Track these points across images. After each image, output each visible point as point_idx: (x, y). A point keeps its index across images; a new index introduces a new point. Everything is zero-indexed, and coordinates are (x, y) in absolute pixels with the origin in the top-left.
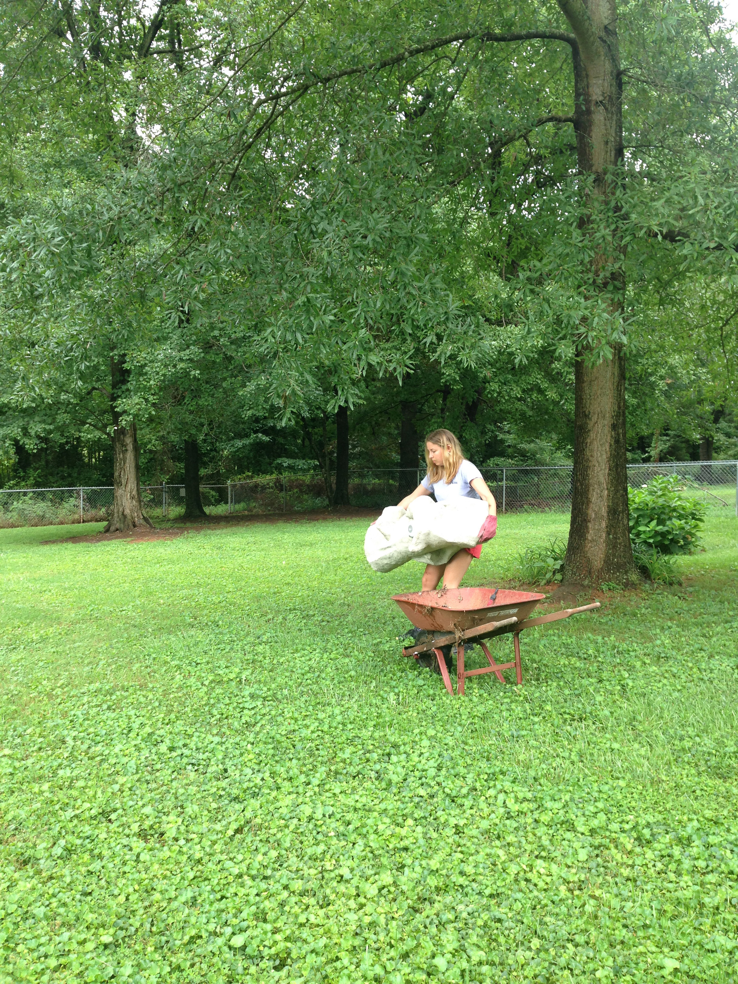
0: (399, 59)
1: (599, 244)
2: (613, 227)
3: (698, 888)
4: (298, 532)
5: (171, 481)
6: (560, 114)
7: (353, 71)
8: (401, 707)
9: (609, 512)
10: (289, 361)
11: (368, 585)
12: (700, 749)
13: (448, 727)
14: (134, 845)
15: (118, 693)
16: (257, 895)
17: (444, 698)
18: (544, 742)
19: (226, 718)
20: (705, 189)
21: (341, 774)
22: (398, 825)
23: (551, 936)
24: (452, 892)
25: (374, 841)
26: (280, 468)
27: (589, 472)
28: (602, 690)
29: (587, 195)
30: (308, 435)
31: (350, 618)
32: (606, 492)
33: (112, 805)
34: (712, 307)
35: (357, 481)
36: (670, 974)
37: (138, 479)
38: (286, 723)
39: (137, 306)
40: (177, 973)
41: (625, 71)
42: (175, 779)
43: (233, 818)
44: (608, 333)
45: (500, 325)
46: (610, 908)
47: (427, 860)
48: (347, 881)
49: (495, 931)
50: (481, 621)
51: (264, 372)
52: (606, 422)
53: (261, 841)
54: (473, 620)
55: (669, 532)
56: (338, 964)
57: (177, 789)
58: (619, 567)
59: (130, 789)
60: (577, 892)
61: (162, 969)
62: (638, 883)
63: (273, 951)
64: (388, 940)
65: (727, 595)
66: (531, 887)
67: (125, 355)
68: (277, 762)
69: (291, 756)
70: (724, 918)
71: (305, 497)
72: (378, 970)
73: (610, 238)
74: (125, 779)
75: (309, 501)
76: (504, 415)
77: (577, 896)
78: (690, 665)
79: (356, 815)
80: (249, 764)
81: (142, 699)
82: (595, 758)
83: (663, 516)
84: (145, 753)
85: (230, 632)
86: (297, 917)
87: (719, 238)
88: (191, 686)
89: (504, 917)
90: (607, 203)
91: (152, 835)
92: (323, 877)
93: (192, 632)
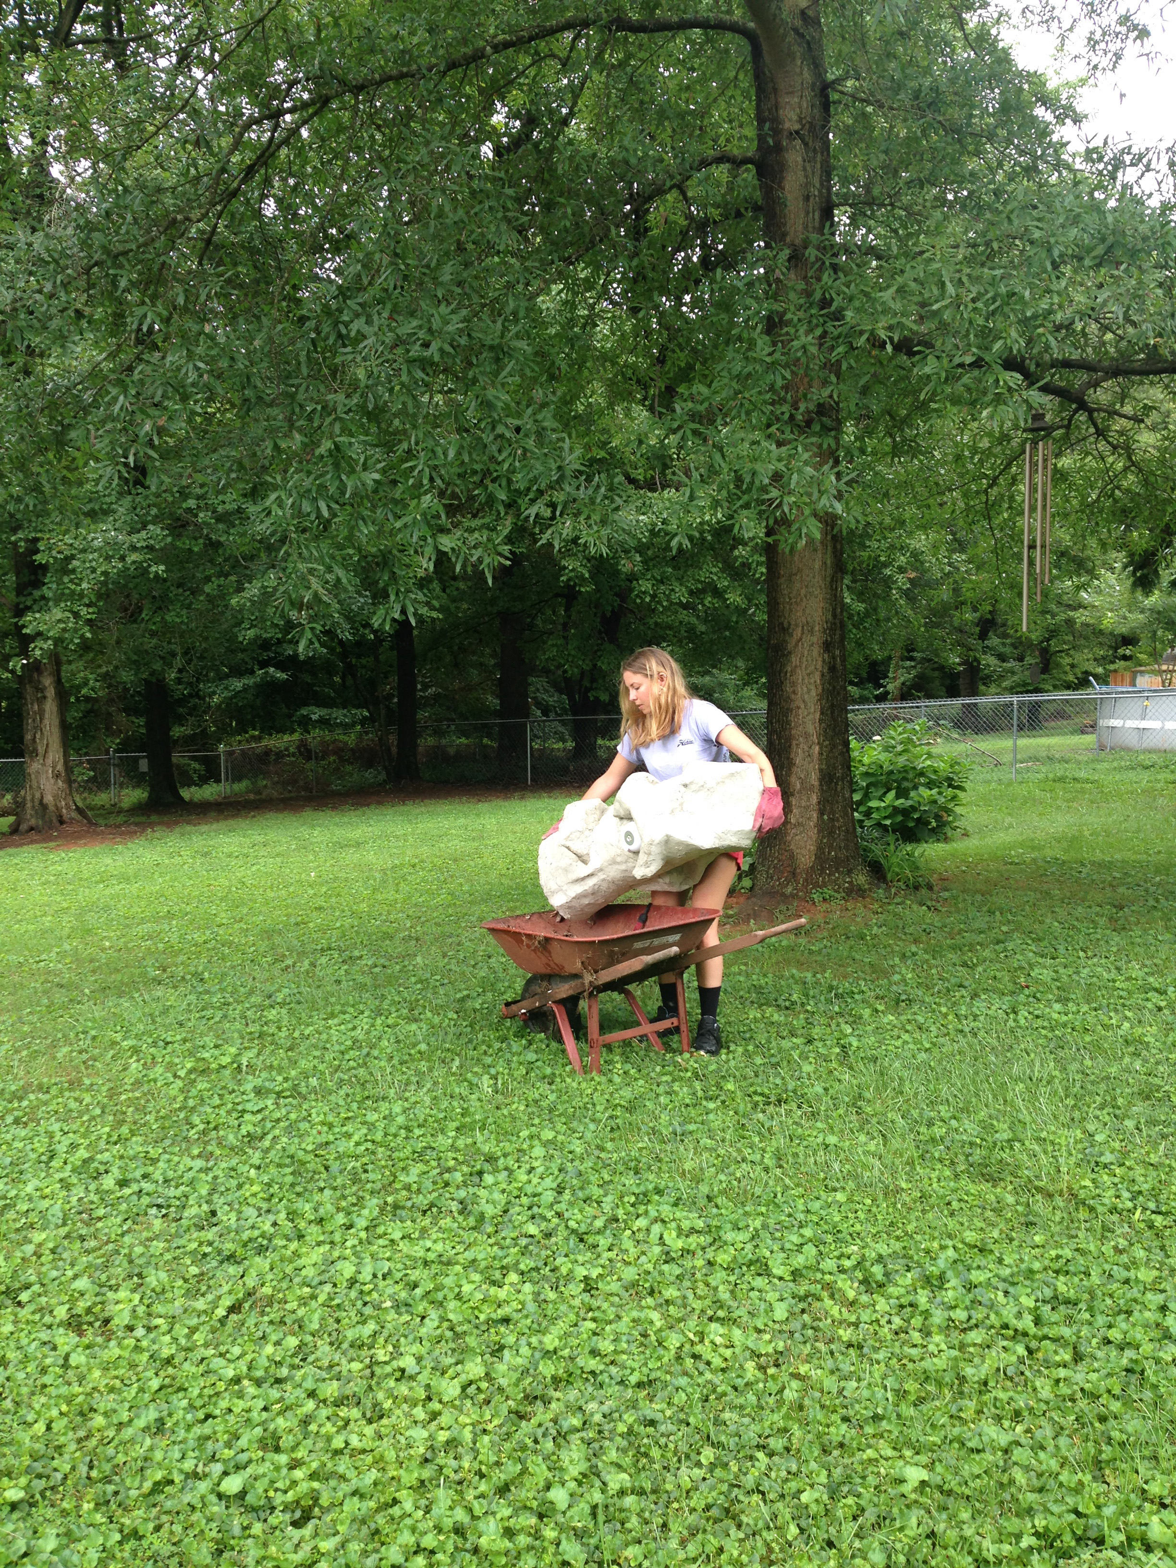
0: (478, 56)
1: (798, 360)
2: (818, 332)
3: (955, 1353)
4: (336, 824)
5: (124, 747)
6: (736, 152)
7: (403, 76)
8: (500, 1097)
9: (821, 780)
10: (307, 547)
11: (449, 906)
12: (957, 1137)
13: (574, 1124)
14: (59, 1341)
15: (32, 1097)
16: (265, 1409)
17: (568, 1080)
18: (723, 1141)
19: (215, 1128)
20: (959, 271)
21: (403, 1208)
22: (494, 1283)
23: (732, 1442)
24: (579, 1384)
25: (454, 1312)
26: (305, 723)
27: (791, 718)
28: (812, 1055)
29: (778, 281)
30: (350, 669)
31: (419, 959)
32: (817, 749)
33: (22, 1278)
34: (972, 458)
35: (431, 741)
36: (915, 1490)
37: (66, 745)
38: (314, 1132)
39: (50, 455)
40: (133, 1541)
41: (833, 82)
42: (128, 1231)
43: (226, 1288)
44: (814, 498)
45: (654, 490)
46: (822, 1391)
47: (539, 1336)
48: (412, 1378)
49: (645, 1441)
50: (626, 956)
51: (274, 567)
52: (815, 639)
53: (271, 1322)
54: (612, 954)
55: (914, 809)
56: (396, 1511)
57: (131, 1246)
58: (838, 864)
59: (53, 1251)
60: (771, 1371)
61: (106, 1538)
62: (865, 1350)
63: (290, 1496)
64: (476, 1466)
65: (999, 901)
66: (702, 1366)
67: (36, 540)
68: (298, 1194)
69: (322, 1185)
70: (996, 1398)
71: (349, 768)
72: (460, 1515)
73: (814, 350)
74: (44, 1236)
75: (355, 775)
76: (661, 633)
77: (772, 1376)
78: (944, 1010)
79: (426, 1272)
80: (252, 1201)
81: (73, 1105)
82: (801, 1160)
83: (905, 784)
84: (78, 1192)
85: (222, 990)
86: (329, 1439)
87: (979, 348)
88: (155, 1081)
89: (659, 1416)
90: (808, 294)
91: (91, 1324)
92: (373, 1374)
93: (159, 992)
